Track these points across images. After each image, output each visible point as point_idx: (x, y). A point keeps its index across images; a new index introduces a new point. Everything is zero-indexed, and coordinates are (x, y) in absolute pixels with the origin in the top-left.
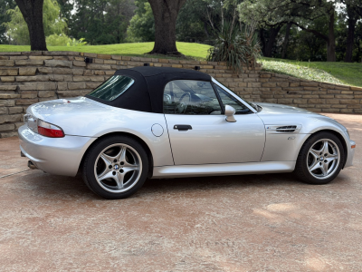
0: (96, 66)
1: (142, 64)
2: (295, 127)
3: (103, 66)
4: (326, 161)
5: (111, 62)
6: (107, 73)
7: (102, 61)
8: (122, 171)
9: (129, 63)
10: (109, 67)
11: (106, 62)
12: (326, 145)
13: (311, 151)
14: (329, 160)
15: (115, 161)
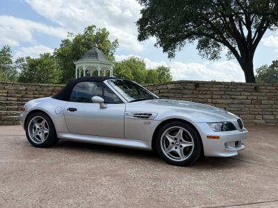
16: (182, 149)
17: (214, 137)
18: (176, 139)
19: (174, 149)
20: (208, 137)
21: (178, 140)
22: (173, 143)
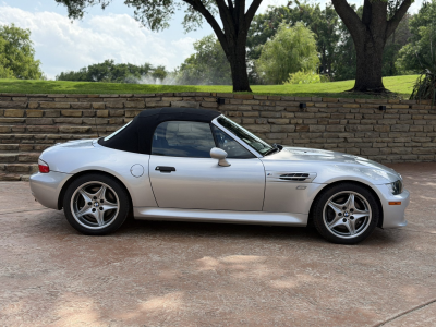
0: (231, 107)
1: (298, 104)
2: (307, 175)
3: (241, 107)
4: (352, 218)
5: (253, 102)
6: (245, 114)
7: (240, 102)
8: (101, 209)
9: (278, 103)
10: (249, 108)
11: (245, 102)
12: (352, 198)
13: (330, 203)
14: (357, 216)
15: (95, 198)
16: (354, 221)
17: (396, 203)
18: (344, 208)
19: (340, 222)
20: (390, 203)
21: (348, 210)
22: (340, 214)
